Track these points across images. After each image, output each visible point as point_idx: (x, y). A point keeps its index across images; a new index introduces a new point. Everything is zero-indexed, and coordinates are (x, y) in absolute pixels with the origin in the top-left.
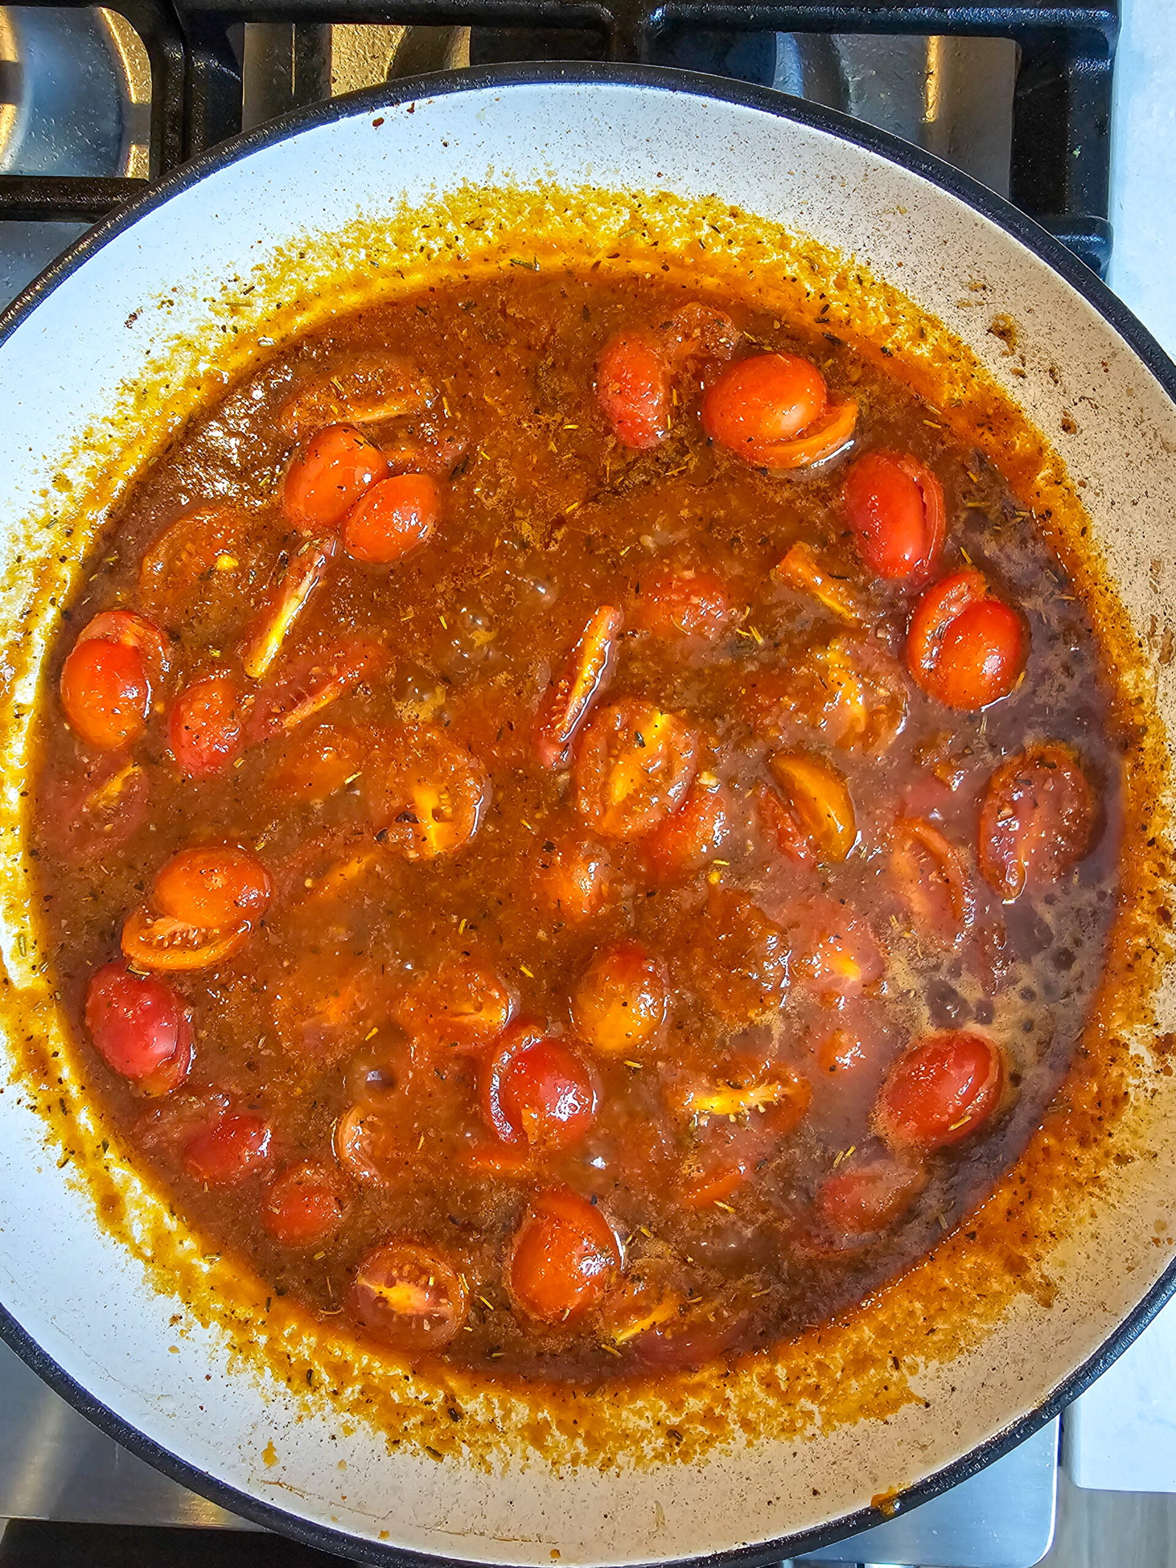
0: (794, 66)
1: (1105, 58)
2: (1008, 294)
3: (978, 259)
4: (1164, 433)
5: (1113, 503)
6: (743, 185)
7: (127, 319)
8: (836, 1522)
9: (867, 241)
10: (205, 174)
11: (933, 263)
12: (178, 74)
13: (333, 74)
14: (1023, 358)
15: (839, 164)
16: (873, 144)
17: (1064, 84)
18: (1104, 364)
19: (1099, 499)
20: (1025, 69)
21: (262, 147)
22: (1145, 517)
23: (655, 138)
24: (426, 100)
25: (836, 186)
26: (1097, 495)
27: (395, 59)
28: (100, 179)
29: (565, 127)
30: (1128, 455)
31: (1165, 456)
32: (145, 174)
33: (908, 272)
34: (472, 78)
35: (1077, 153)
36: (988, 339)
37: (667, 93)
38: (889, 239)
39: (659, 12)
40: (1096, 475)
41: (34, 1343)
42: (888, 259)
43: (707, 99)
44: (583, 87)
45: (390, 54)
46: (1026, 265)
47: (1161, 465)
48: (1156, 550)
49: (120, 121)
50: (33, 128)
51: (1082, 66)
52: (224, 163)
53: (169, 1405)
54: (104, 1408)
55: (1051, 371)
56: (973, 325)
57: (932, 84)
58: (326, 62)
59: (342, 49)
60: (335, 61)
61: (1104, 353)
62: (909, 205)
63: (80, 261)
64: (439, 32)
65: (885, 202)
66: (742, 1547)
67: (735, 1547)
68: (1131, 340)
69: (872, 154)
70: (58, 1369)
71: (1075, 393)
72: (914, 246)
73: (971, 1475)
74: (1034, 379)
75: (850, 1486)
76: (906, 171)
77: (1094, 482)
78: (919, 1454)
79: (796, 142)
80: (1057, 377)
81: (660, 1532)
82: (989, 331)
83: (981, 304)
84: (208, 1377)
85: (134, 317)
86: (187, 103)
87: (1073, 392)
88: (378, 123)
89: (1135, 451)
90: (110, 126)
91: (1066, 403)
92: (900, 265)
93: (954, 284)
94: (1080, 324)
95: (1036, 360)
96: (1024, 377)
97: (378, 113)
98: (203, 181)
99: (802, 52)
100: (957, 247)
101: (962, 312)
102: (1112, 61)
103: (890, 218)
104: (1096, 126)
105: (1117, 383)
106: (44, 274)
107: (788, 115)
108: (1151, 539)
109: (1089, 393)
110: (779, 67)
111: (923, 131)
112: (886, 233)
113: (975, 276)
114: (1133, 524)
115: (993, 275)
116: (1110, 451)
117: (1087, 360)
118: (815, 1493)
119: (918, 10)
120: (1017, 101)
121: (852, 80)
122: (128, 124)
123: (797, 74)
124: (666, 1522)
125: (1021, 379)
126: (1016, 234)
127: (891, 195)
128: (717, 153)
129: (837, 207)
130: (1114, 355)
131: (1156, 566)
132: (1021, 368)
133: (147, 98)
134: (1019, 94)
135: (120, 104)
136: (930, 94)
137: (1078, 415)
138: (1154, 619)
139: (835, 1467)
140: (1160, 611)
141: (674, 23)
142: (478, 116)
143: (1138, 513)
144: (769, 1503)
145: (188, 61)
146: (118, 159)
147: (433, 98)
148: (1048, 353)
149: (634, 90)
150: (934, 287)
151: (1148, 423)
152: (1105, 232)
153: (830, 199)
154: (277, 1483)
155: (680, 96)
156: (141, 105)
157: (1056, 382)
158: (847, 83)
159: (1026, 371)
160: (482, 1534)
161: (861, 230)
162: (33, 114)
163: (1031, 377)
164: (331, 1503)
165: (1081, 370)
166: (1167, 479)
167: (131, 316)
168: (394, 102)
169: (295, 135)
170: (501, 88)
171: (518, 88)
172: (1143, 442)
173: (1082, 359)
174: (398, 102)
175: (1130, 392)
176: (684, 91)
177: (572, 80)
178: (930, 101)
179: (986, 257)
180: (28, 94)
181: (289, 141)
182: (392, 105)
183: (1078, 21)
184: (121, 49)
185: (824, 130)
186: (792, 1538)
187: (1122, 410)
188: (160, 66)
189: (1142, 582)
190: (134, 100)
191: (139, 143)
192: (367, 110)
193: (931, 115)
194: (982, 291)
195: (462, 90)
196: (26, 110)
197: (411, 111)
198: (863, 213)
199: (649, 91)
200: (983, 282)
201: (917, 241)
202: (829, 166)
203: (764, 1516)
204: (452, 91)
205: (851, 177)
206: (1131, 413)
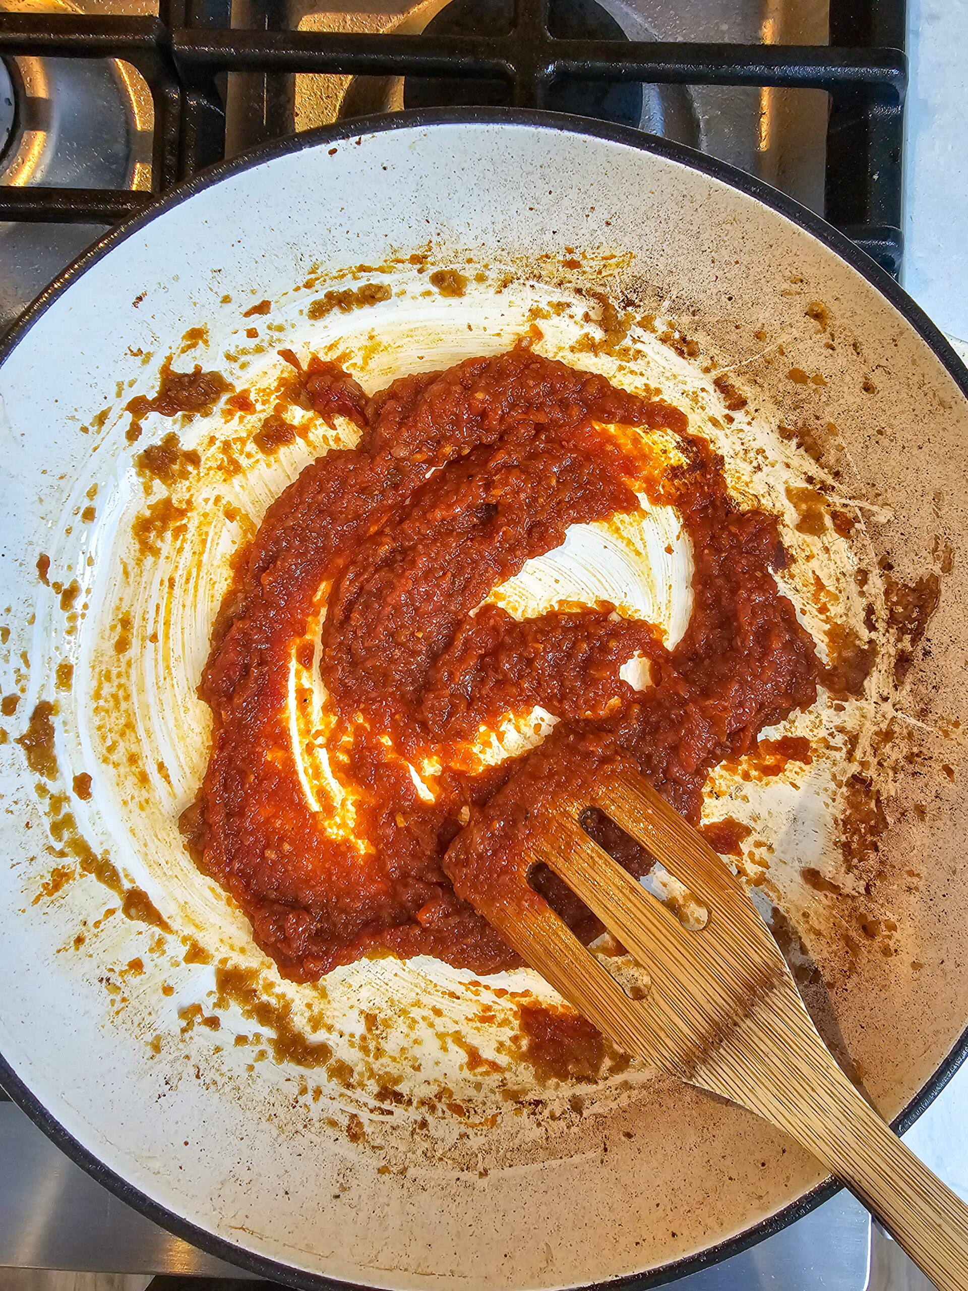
0: (657, 107)
1: (896, 105)
2: (821, 286)
3: (796, 259)
4: (941, 394)
5: (904, 448)
6: (615, 200)
7: (134, 300)
8: (689, 1258)
9: (711, 245)
10: (198, 190)
11: (762, 262)
12: (175, 110)
13: (296, 110)
14: (832, 335)
15: (688, 186)
16: (715, 172)
17: (865, 123)
18: (894, 340)
19: (893, 444)
20: (835, 112)
21: (243, 170)
22: (928, 458)
23: (546, 165)
24: (370, 135)
25: (686, 202)
26: (892, 441)
27: (345, 98)
28: (112, 191)
29: (477, 156)
30: (914, 410)
31: (942, 412)
32: (148, 187)
33: (743, 268)
34: (406, 119)
35: (876, 177)
36: (805, 320)
37: (556, 132)
38: (727, 243)
39: (551, 68)
40: (891, 426)
41: (47, 1112)
42: (727, 258)
43: (587, 136)
44: (491, 127)
45: (341, 94)
46: (833, 265)
47: (939, 419)
48: (937, 484)
49: (128, 143)
50: (59, 149)
51: (879, 110)
52: (212, 182)
53: (156, 1165)
54: (103, 1166)
55: (854, 345)
56: (793, 310)
57: (765, 120)
58: (291, 100)
59: (304, 91)
60: (298, 100)
61: (894, 332)
62: (744, 218)
63: (100, 256)
64: (379, 80)
65: (724, 215)
66: (615, 1279)
67: (609, 1279)
68: (914, 322)
69: (714, 179)
70: (66, 1134)
71: (872, 364)
72: (747, 248)
73: (797, 1219)
74: (841, 351)
75: (701, 1229)
76: (740, 192)
77: (889, 431)
78: (756, 1203)
79: (655, 169)
80: (859, 350)
81: (550, 1267)
82: (806, 314)
83: (799, 293)
84: (186, 1143)
85: (140, 299)
86: (182, 131)
87: (871, 361)
88: (333, 152)
89: (918, 408)
90: (119, 148)
91: (866, 370)
92: (737, 262)
93: (779, 277)
94: (875, 309)
95: (843, 336)
96: (833, 349)
97: (333, 145)
98: (197, 195)
99: (663, 97)
100: (780, 250)
101: (785, 300)
102: (902, 107)
103: (728, 227)
104: (891, 157)
105: (904, 354)
106: (71, 266)
107: (649, 149)
108: (934, 475)
109: (883, 362)
110: (645, 108)
111: (758, 158)
112: (726, 239)
113: (794, 272)
114: (919, 464)
115: (808, 272)
116: (901, 407)
117: (882, 337)
118: (674, 1235)
119: (752, 68)
120: (829, 138)
121: (702, 118)
122: (135, 147)
123: (659, 114)
124: (554, 1260)
125: (831, 351)
126: (825, 240)
127: (729, 210)
128: (595, 176)
129: (688, 218)
130: (901, 333)
131: (938, 497)
132: (831, 342)
133: (151, 127)
134: (832, 131)
135: (128, 132)
136: (763, 129)
137: (877, 379)
138: (937, 538)
139: (689, 1214)
140: (941, 531)
141: (562, 75)
142: (410, 147)
143: (922, 455)
144: (637, 1243)
145: (183, 100)
146: (126, 174)
147: (376, 134)
148: (851, 331)
149: (531, 129)
150: (763, 280)
151: (929, 385)
152: (898, 238)
153: (682, 212)
154: (241, 1228)
155: (566, 133)
156: (144, 132)
157: (858, 354)
158: (698, 120)
159: (835, 344)
160: (406, 1270)
161: (706, 235)
162: (60, 141)
163: (839, 350)
164: (284, 1245)
165: (877, 345)
166: (944, 429)
167: (138, 298)
168: (345, 137)
169: (268, 160)
170: (428, 127)
171: (441, 126)
172: (925, 400)
173: (878, 336)
174: (348, 137)
175: (914, 362)
176: (569, 130)
177: (483, 121)
178: (763, 135)
179: (802, 258)
180: (55, 124)
181: (263, 166)
182: (343, 138)
183: (876, 77)
184: (130, 89)
185: (677, 161)
186: (655, 1270)
187: (909, 376)
188: (161, 103)
189: (927, 508)
190: (139, 128)
191: (142, 161)
192: (324, 142)
193: (763, 145)
194: (800, 284)
195: (398, 128)
196: (54, 135)
197: (358, 143)
198: (708, 223)
199: (542, 130)
200: (800, 276)
201: (750, 245)
202: (681, 187)
203: (632, 1254)
204: (390, 128)
205: (699, 197)
206: (915, 378)
